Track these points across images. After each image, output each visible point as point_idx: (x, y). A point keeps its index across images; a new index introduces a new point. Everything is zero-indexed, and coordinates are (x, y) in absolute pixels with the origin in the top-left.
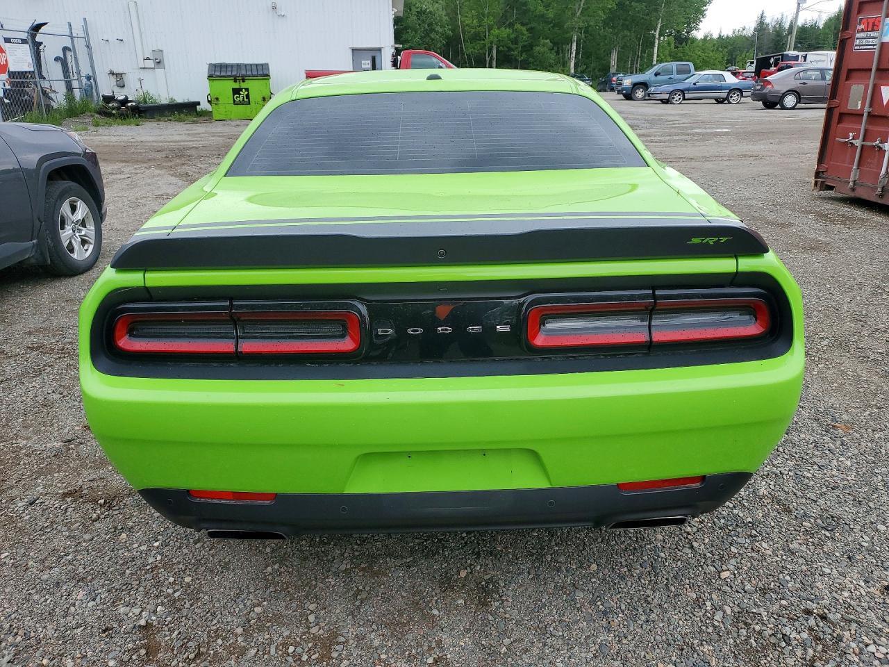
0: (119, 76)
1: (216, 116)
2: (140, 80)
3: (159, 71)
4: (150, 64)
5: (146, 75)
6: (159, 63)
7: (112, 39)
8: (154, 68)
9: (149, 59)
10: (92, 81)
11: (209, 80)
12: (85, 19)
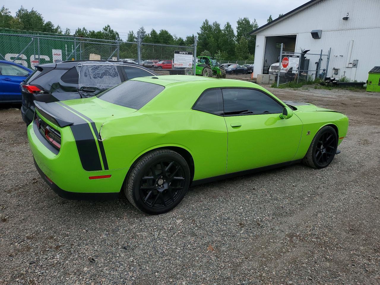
0: (336, 70)
1: (368, 89)
2: (345, 72)
3: (354, 69)
4: (351, 66)
5: (347, 70)
6: (355, 65)
7: (339, 56)
8: (352, 68)
9: (351, 63)
10: (325, 72)
11: (369, 73)
12: (331, 48)
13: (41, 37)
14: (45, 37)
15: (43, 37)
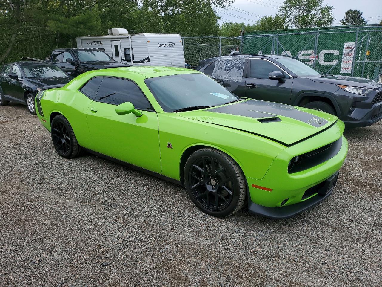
13: (322, 32)
14: (326, 31)
15: (324, 32)
